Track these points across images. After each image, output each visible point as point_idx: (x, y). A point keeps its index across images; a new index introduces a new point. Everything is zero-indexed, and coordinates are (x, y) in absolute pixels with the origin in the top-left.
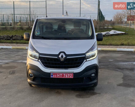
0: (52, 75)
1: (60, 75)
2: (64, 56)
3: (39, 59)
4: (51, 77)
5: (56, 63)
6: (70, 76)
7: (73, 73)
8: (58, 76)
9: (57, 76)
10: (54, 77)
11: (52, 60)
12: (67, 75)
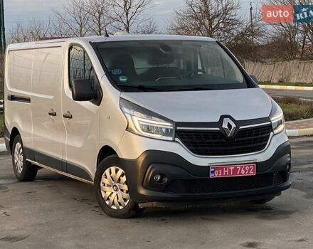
0: (213, 172)
1: (230, 170)
2: (234, 125)
3: (175, 137)
4: (211, 175)
5: (217, 143)
6: (250, 169)
7: (256, 163)
8: (226, 173)
9: (222, 172)
10: (216, 175)
11: (208, 136)
12: (244, 169)
